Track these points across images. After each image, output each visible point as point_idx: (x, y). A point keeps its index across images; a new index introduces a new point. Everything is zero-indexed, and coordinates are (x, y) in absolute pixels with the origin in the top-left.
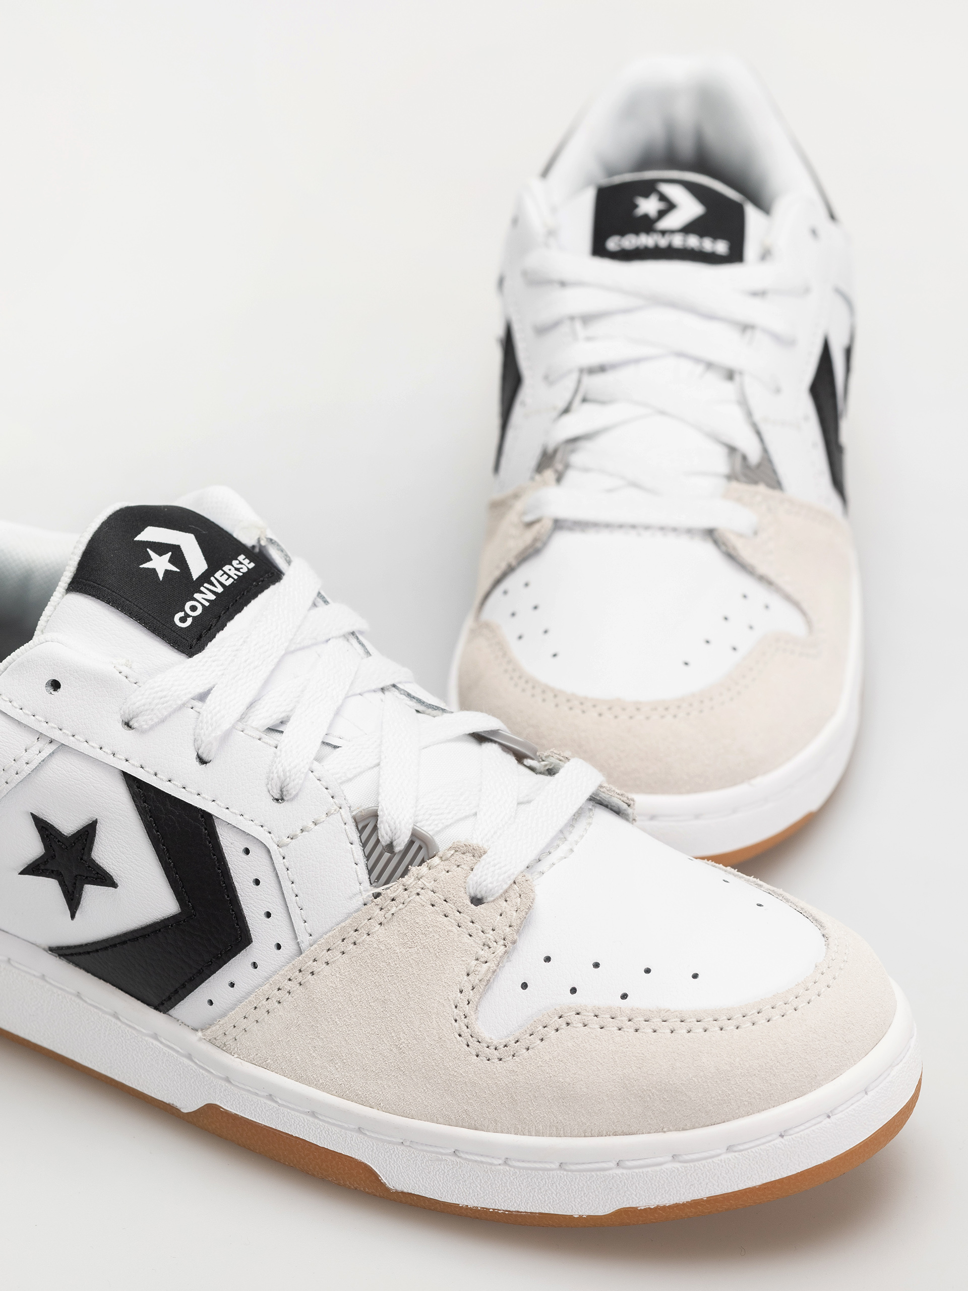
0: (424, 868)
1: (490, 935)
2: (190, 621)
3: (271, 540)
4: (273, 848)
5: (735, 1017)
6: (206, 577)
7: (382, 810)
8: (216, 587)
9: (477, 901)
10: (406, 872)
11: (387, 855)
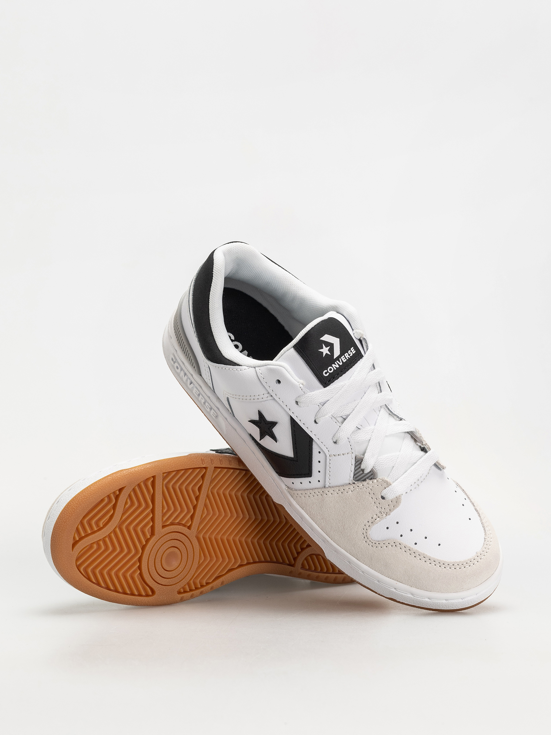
0: (371, 482)
1: (383, 510)
2: (328, 374)
3: (364, 338)
4: (328, 456)
5: (445, 564)
6: (338, 358)
7: (365, 459)
8: (340, 362)
9: (383, 498)
10: (365, 480)
11: (361, 472)
